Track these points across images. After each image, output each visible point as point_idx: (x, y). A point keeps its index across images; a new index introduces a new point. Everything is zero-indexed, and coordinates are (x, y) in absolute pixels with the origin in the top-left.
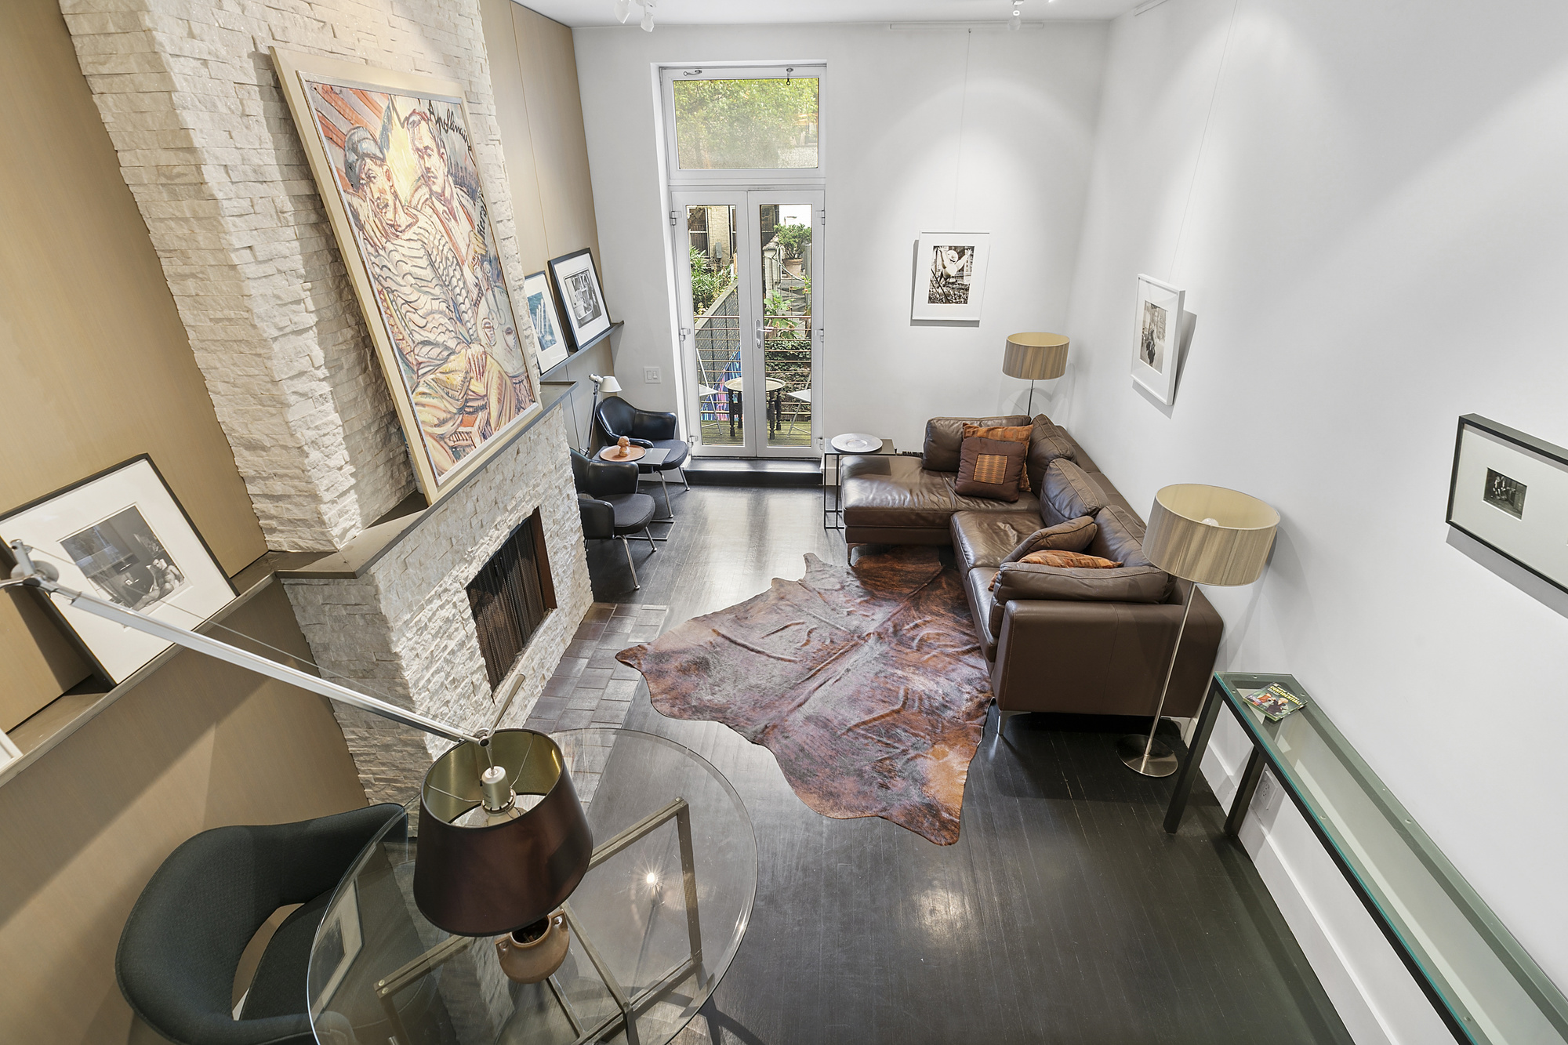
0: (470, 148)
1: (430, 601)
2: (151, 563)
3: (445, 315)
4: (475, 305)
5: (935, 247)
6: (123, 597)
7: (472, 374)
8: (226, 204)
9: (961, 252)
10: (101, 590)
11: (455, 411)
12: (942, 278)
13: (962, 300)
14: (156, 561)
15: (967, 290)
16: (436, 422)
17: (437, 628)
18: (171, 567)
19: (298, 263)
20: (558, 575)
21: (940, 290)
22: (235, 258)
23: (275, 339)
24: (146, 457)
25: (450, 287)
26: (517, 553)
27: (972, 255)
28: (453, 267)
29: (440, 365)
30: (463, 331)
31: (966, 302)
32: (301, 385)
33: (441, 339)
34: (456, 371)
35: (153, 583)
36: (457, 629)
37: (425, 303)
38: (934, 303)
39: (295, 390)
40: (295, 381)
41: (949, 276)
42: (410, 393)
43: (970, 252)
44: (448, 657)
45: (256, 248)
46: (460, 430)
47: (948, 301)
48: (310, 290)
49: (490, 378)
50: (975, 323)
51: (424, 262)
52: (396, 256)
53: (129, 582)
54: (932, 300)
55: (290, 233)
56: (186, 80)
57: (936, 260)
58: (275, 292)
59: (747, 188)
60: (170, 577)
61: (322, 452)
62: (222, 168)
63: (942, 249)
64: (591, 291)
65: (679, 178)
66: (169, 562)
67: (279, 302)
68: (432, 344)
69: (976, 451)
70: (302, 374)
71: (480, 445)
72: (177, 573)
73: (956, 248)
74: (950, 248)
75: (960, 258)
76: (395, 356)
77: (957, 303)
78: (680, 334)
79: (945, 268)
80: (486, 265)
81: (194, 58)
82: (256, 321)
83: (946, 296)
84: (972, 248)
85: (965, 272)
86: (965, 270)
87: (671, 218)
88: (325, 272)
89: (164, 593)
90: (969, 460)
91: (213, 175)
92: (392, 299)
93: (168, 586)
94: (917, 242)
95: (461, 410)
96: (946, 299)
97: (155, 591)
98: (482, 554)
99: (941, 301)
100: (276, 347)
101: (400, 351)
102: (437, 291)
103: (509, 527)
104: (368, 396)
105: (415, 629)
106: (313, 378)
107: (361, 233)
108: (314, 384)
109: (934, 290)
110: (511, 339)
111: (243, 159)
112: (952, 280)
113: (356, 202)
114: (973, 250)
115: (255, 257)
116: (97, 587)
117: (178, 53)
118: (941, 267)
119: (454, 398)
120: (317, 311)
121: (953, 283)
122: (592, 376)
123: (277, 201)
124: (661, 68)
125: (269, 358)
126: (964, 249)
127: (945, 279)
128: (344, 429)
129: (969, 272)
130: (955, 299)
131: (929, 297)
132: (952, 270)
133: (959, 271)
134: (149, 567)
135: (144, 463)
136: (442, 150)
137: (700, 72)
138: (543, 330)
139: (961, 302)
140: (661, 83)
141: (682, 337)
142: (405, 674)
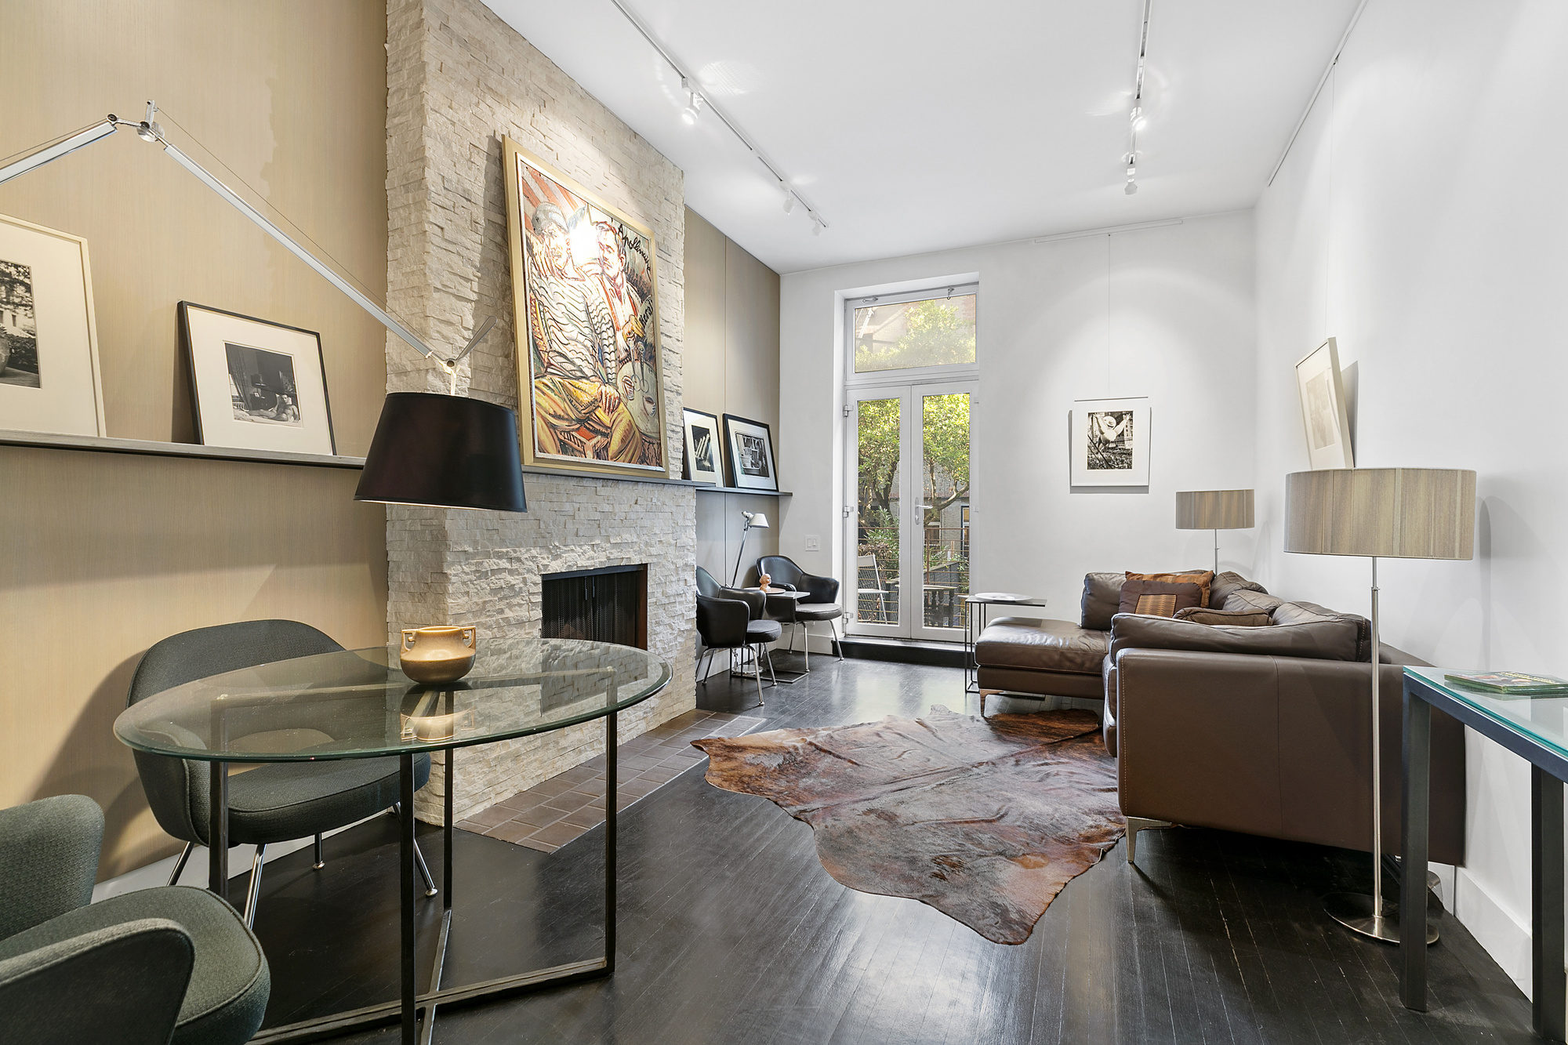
0: (649, 268)
1: (500, 556)
2: (281, 394)
3: (588, 350)
4: (620, 362)
5: (1089, 414)
6: (246, 400)
7: (600, 404)
8: (433, 194)
9: (1119, 417)
10: (234, 386)
11: (574, 417)
12: (1099, 444)
13: (1126, 465)
14: (286, 396)
15: (1130, 454)
16: (552, 412)
17: (498, 586)
18: (294, 407)
19: (477, 258)
20: (655, 646)
21: (1099, 456)
22: (427, 227)
23: (437, 290)
24: (317, 335)
25: (599, 336)
26: (614, 595)
27: (1131, 420)
28: (608, 326)
29: (570, 378)
30: (602, 370)
31: (1130, 467)
32: (447, 330)
33: (578, 362)
34: (585, 391)
35: (274, 407)
36: (520, 605)
37: (571, 331)
38: (1094, 468)
39: (439, 329)
40: (442, 325)
41: (1108, 442)
42: (533, 377)
43: (1128, 417)
44: (501, 621)
45: (445, 230)
46: (574, 433)
47: (1110, 467)
48: (478, 278)
49: (619, 420)
50: (1144, 489)
51: (582, 307)
52: (555, 288)
53: (257, 395)
54: (1092, 466)
55: (477, 238)
56: (436, 125)
57: (1092, 426)
58: (450, 262)
59: (911, 383)
60: (290, 412)
61: (445, 385)
62: (441, 177)
63: (1098, 416)
64: (762, 455)
65: (853, 379)
66: (295, 402)
67: (450, 270)
68: (568, 360)
69: (1137, 592)
70: (449, 323)
71: (590, 458)
72: (297, 413)
73: (1112, 414)
74: (1107, 414)
75: (1118, 424)
76: (528, 343)
77: (1120, 468)
78: (843, 511)
79: (1102, 433)
80: (640, 345)
81: (447, 119)
82: (427, 271)
83: (1107, 462)
84: (1131, 413)
85: (1125, 437)
86: (1125, 435)
87: (844, 410)
88: (497, 277)
89: (278, 418)
90: (1128, 601)
91: (431, 175)
92: (542, 309)
93: (284, 416)
94: (1071, 412)
95: (579, 421)
96: (1108, 464)
97: (273, 412)
98: (570, 559)
99: (1101, 467)
100: (436, 295)
101: (536, 346)
102: (587, 331)
103: (609, 559)
104: (502, 375)
105: (474, 568)
106: (458, 332)
107: (530, 258)
108: (458, 337)
109: (1093, 456)
110: (650, 407)
111: (458, 181)
112: (1111, 445)
113: (533, 239)
114: (1132, 415)
115: (443, 236)
116: (232, 382)
117: (437, 110)
118: (1098, 433)
119: (577, 409)
120: (479, 294)
121: (1112, 448)
122: (745, 513)
123: (474, 214)
124: (847, 300)
125: (427, 299)
126: (1122, 415)
127: (1104, 445)
128: (471, 383)
129: (1130, 437)
130: (1118, 464)
131: (1088, 463)
132: (1111, 435)
133: (1119, 436)
134: (278, 396)
135: (315, 339)
136: (622, 255)
137: (877, 299)
138: (702, 455)
139: (1124, 468)
140: (845, 310)
141: (845, 514)
142: (450, 600)
